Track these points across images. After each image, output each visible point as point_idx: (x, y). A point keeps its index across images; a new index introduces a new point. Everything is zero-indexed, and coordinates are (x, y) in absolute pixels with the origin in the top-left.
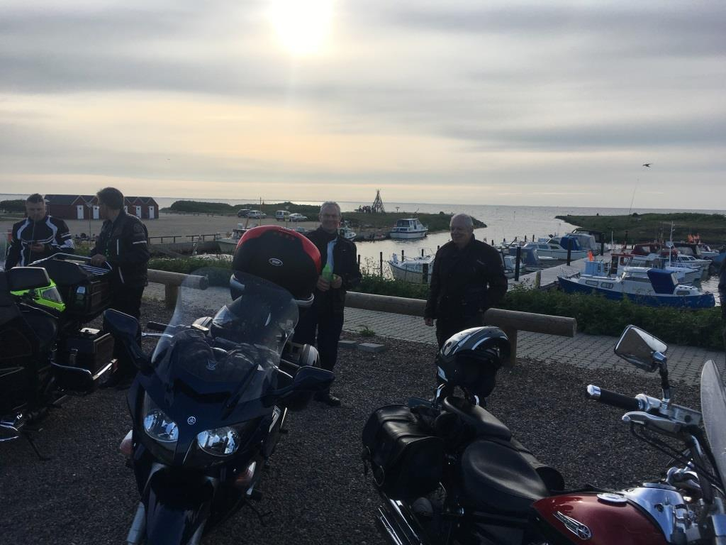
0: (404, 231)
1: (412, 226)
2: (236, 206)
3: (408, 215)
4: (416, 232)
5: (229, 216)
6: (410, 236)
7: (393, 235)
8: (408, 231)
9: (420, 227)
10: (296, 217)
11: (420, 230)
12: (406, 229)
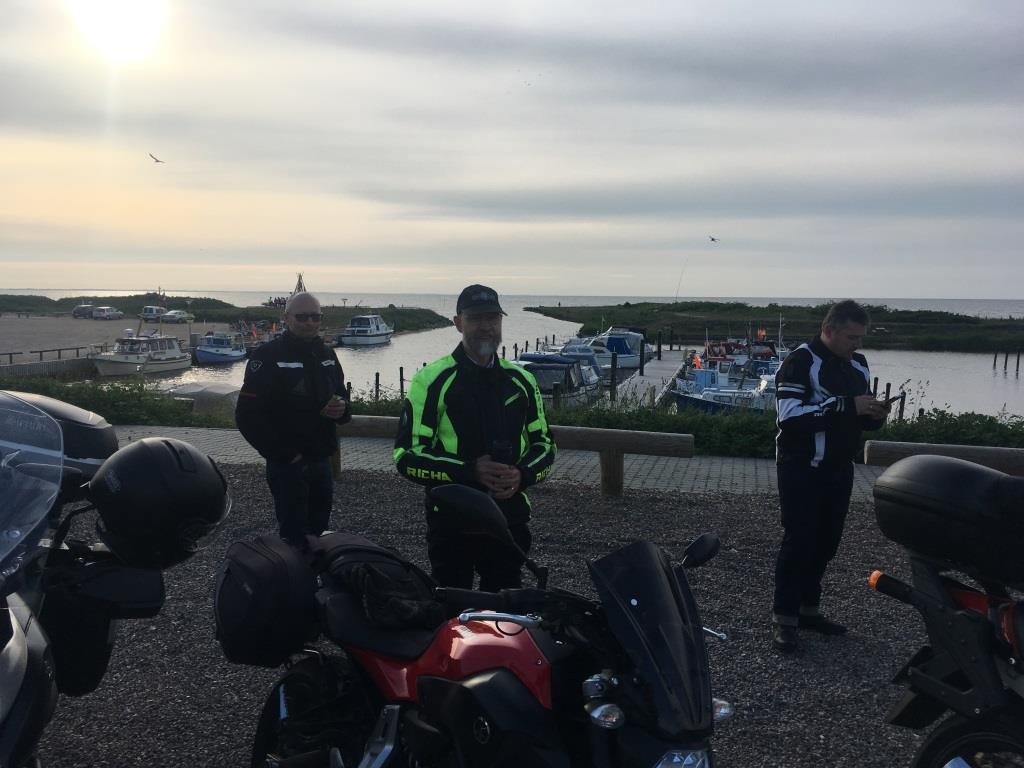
0: (363, 334)
1: (373, 327)
2: (62, 299)
3: (365, 310)
4: (381, 335)
5: (57, 316)
6: (372, 340)
7: (346, 340)
8: (369, 334)
9: (384, 328)
10: (178, 316)
11: (384, 332)
12: (366, 332)
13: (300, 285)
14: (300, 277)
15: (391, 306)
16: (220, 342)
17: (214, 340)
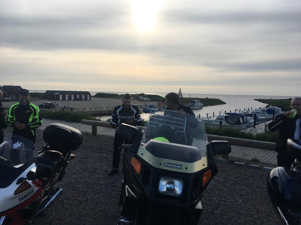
4: (198, 106)
5: (119, 99)
10: (147, 99)
11: (200, 105)
12: (194, 105)
13: (180, 92)
14: (180, 89)
15: (207, 98)
16: (151, 107)
17: (150, 106)
